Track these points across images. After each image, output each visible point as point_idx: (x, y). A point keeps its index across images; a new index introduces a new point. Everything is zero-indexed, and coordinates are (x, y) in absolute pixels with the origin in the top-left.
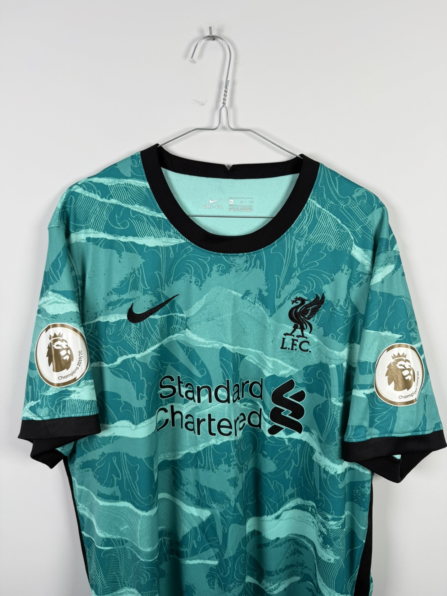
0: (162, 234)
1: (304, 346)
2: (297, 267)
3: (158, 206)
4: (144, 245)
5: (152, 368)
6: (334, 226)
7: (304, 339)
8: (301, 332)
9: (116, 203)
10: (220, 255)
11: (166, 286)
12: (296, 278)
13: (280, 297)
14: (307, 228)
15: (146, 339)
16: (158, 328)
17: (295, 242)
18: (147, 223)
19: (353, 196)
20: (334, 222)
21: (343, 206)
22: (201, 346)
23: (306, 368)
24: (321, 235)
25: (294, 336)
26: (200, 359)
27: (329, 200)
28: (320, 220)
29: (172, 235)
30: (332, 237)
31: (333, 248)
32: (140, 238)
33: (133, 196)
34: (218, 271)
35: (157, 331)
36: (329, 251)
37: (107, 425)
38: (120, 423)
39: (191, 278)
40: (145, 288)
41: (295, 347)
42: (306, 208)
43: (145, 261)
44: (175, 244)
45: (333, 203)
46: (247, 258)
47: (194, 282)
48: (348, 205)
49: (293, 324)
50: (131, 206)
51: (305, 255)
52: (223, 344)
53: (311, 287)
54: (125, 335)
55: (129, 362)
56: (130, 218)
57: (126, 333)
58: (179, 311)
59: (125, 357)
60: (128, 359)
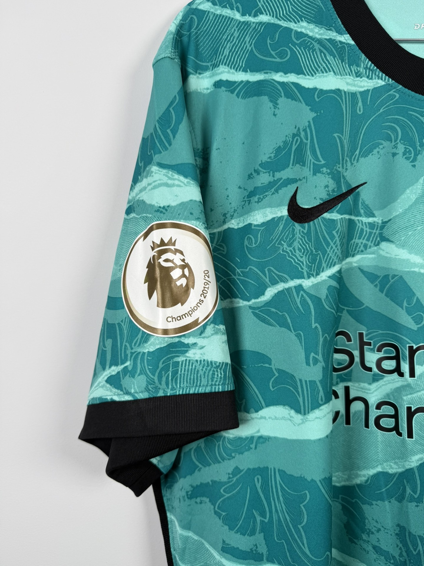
0: (346, 71)
3: (340, 23)
4: (315, 89)
5: (329, 309)
9: (268, 21)
11: (349, 164)
15: (319, 254)
16: (337, 236)
18: (321, 52)
22: (416, 270)
26: (414, 294)
29: (362, 73)
32: (308, 77)
33: (297, 9)
35: (335, 242)
37: (246, 414)
38: (269, 412)
39: (395, 147)
40: (315, 162)
43: (315, 115)
44: (366, 89)
47: (401, 154)
50: (294, 24)
54: (282, 245)
55: (289, 294)
56: (291, 45)
57: (285, 242)
58: (365, 212)
59: (281, 286)
60: (289, 290)
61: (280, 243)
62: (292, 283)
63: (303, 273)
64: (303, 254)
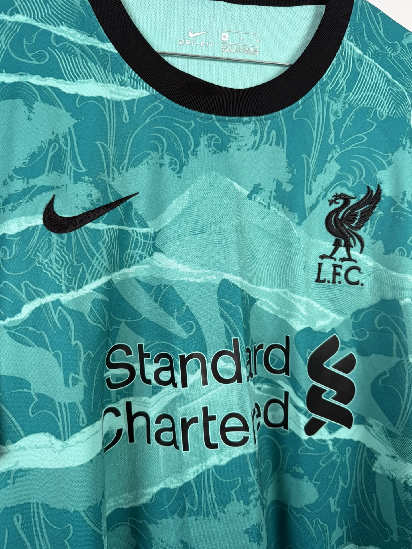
0: (109, 78)
1: (353, 276)
2: (335, 144)
4: (76, 95)
5: (95, 324)
6: (383, 82)
7: (351, 264)
8: (345, 253)
9: (25, 22)
10: (211, 118)
11: (116, 173)
12: (333, 162)
13: (310, 193)
14: (344, 83)
15: (82, 265)
16: (103, 247)
17: (329, 104)
18: (83, 58)
19: (403, 42)
20: (381, 77)
21: (391, 54)
22: (185, 279)
23: (356, 314)
24: (366, 95)
25: (335, 259)
26: (184, 303)
27: (371, 43)
28: (363, 72)
30: (381, 99)
31: (385, 115)
32: (68, 82)
33: (57, 12)
34: (210, 146)
35: (101, 253)
36: (380, 119)
37: (1, 447)
38: (29, 441)
39: (162, 157)
40: (76, 170)
41: (338, 278)
42: (342, 53)
43: (76, 121)
45: (377, 49)
46: (255, 127)
47: (167, 164)
48: (397, 53)
49: (333, 239)
50: (53, 27)
51: (344, 125)
52: (225, 274)
53: (358, 176)
54: (38, 257)
55: (46, 310)
56: (50, 48)
57: (40, 253)
58: (139, 223)
59: (38, 302)
60: (45, 305)
61: (35, 255)
62: (49, 298)
63: (61, 286)
64: (61, 266)
